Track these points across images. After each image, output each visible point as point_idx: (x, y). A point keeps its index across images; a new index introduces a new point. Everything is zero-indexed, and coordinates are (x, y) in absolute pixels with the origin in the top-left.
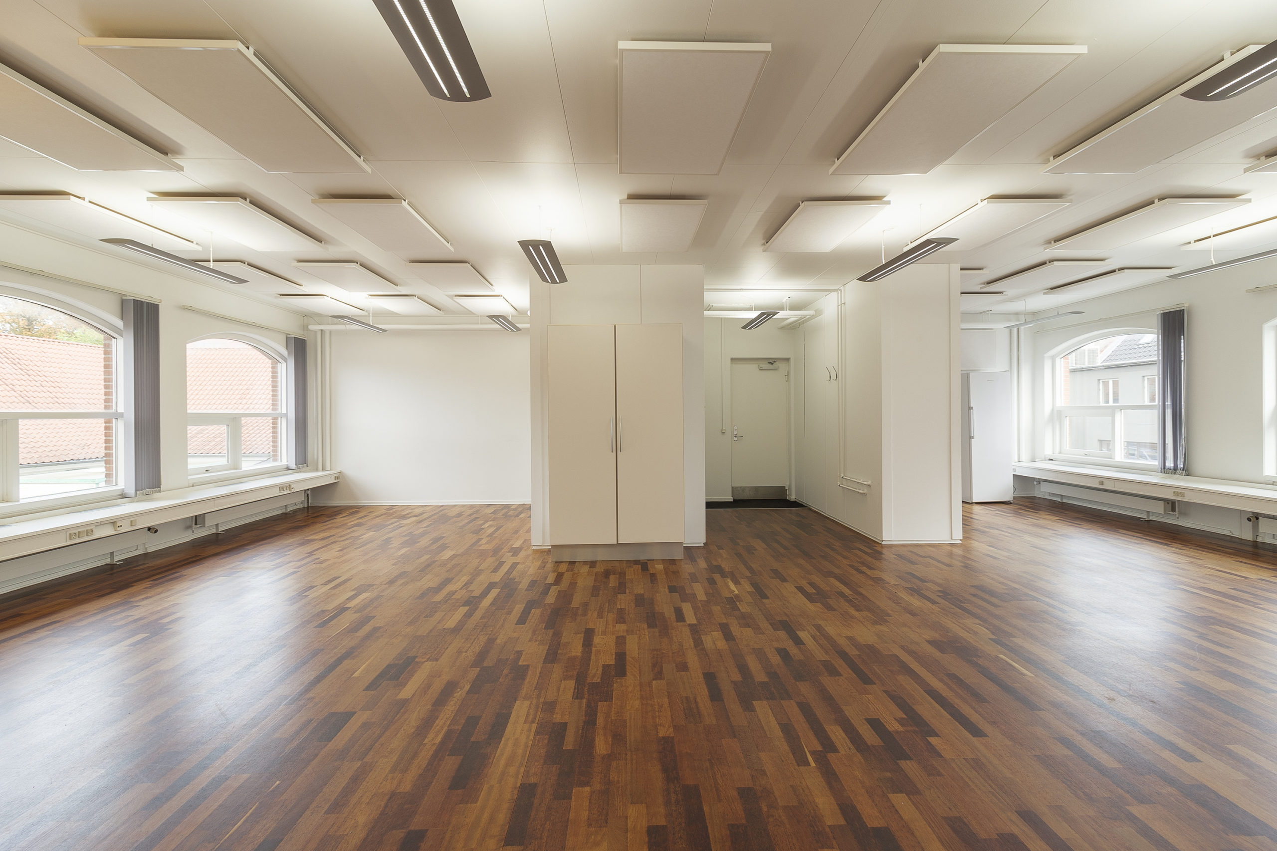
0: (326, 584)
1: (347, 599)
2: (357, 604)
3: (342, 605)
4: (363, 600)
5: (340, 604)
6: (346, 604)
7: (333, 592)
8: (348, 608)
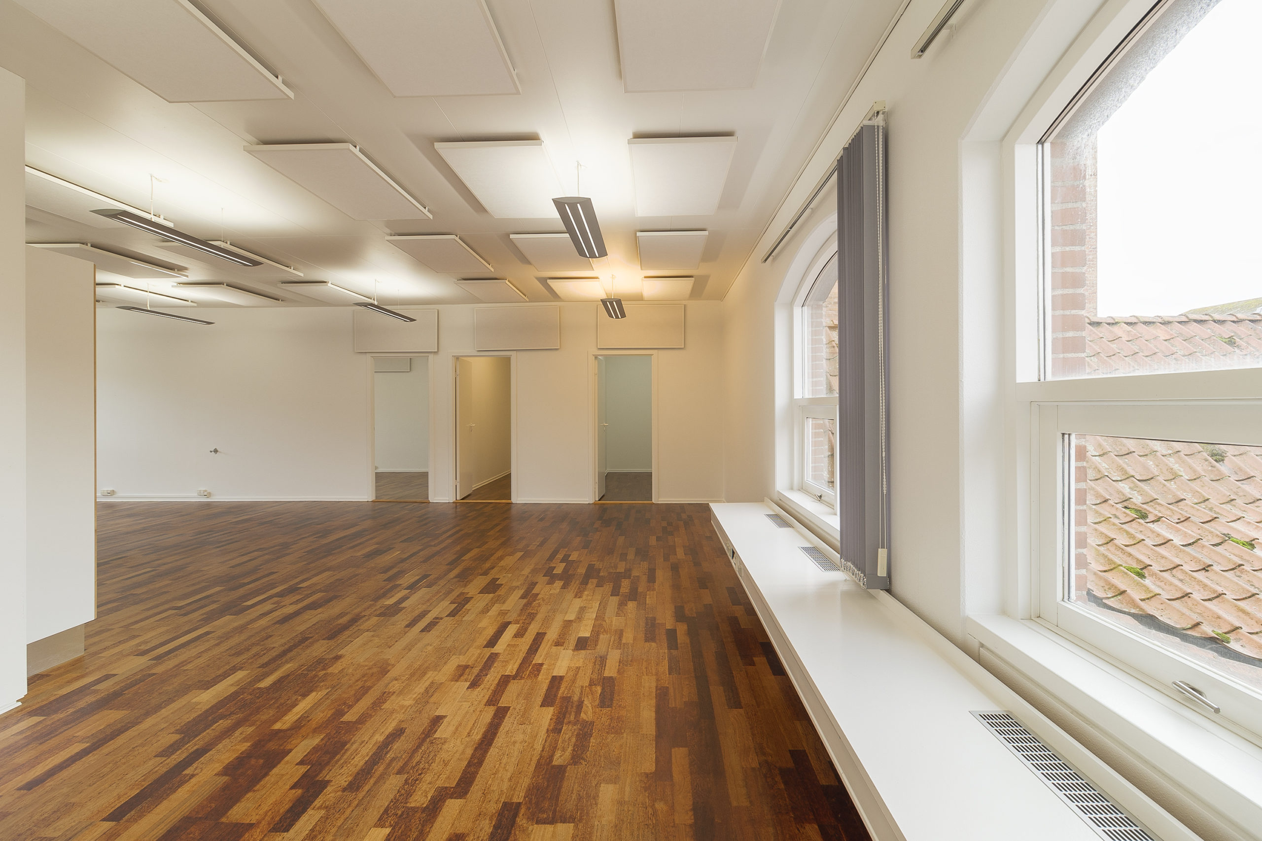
0: (436, 618)
1: (409, 598)
2: (398, 592)
3: (413, 592)
4: (393, 596)
5: (415, 593)
6: (409, 592)
7: (424, 607)
8: (406, 589)
